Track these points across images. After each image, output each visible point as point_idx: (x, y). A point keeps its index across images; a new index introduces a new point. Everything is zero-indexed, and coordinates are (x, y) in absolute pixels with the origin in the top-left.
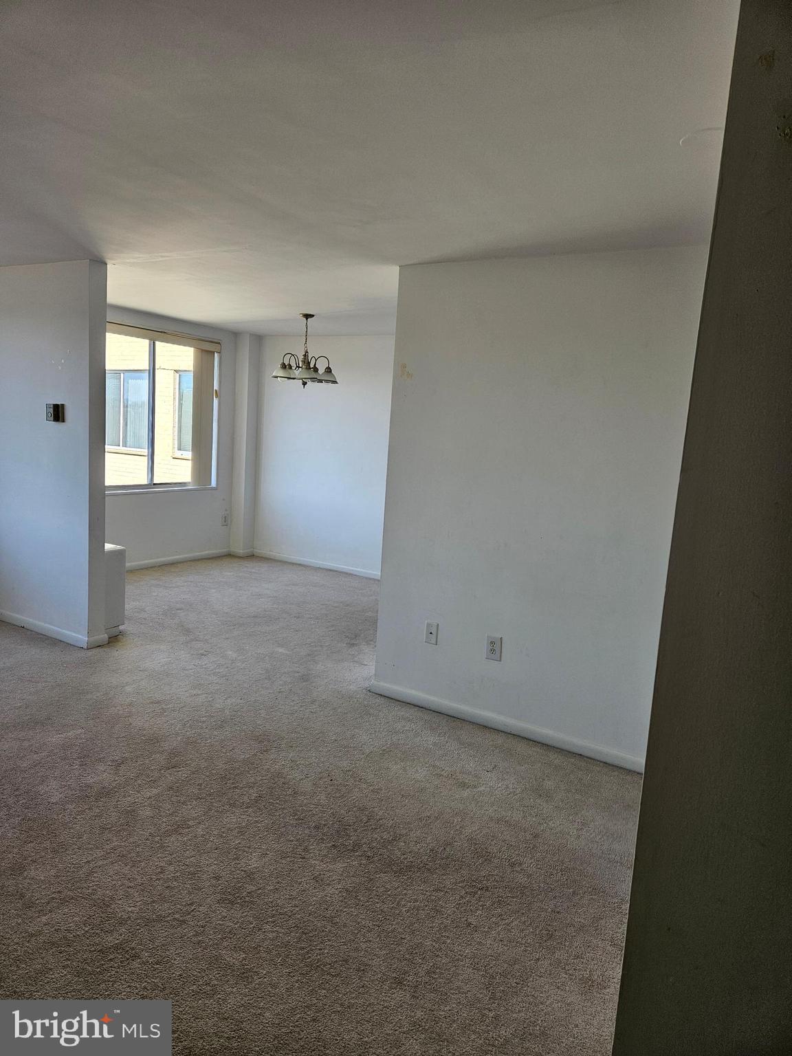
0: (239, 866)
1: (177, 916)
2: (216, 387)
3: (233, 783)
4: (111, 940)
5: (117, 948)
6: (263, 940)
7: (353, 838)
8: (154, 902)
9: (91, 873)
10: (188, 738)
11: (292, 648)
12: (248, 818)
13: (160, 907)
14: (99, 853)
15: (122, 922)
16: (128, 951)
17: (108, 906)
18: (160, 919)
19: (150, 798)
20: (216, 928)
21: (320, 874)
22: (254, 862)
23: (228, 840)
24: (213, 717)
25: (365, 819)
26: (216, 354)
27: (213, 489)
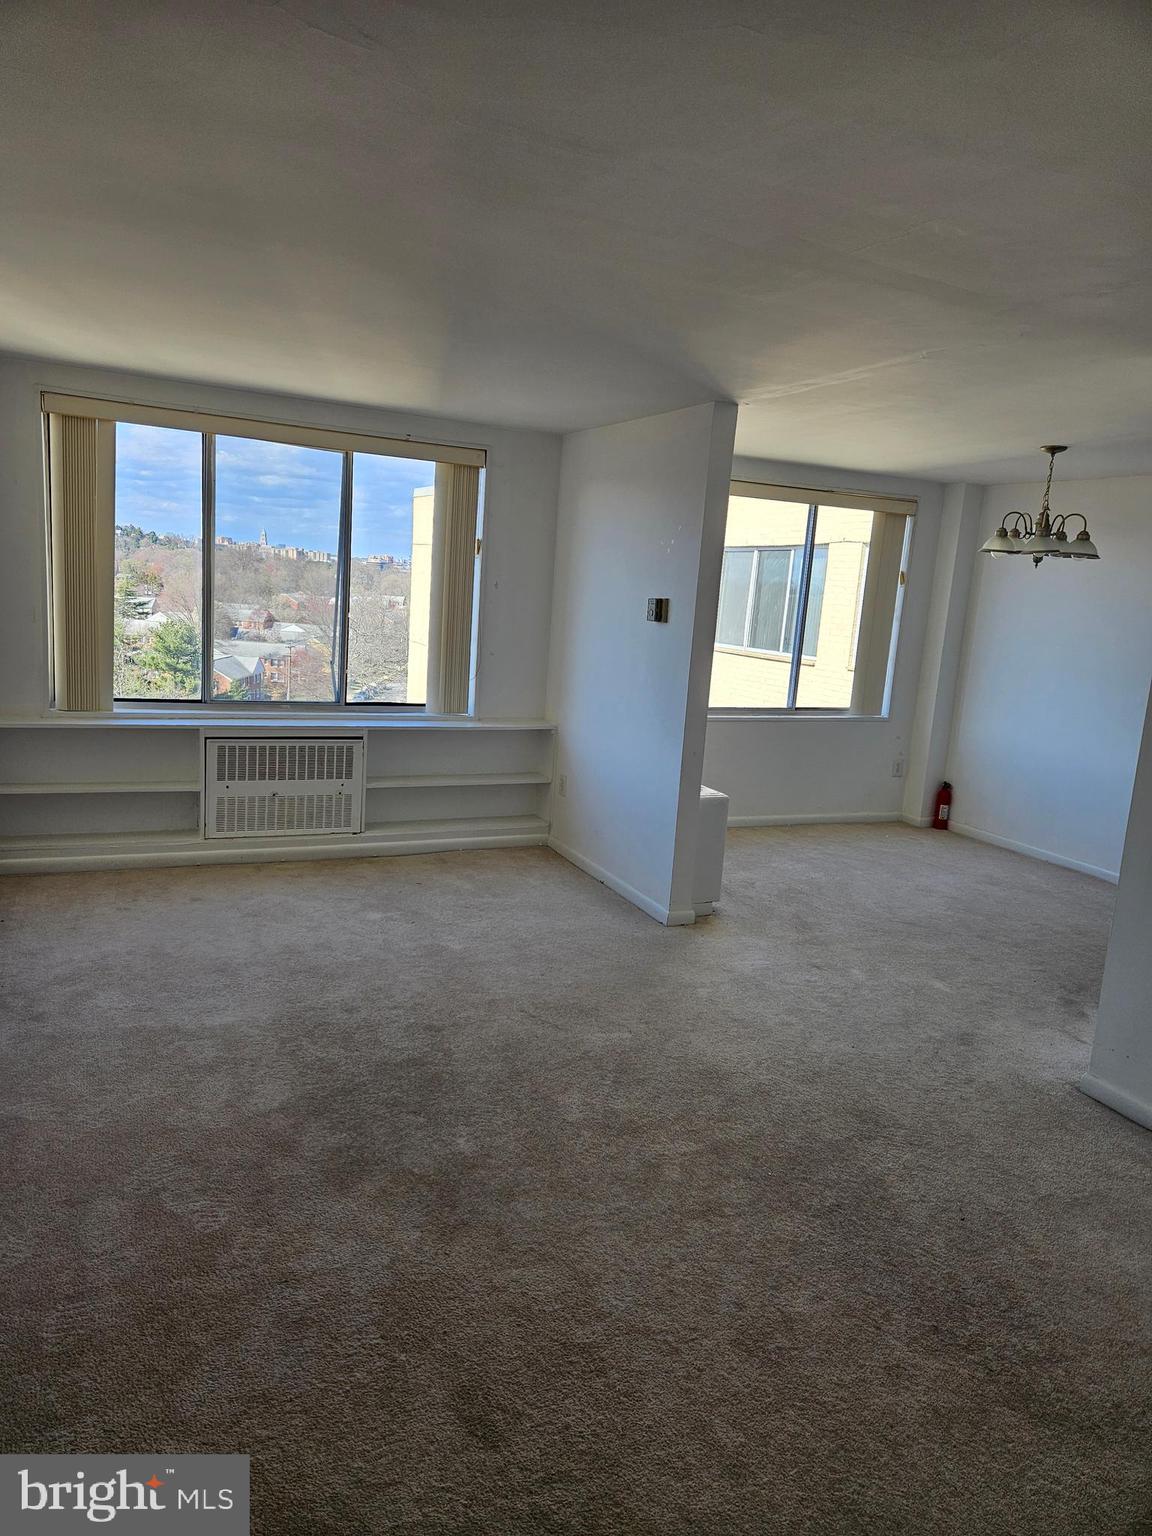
0: (776, 1300)
1: (670, 1338)
2: (903, 567)
3: (804, 1172)
4: (581, 1335)
5: (584, 1349)
6: (780, 1430)
7: (974, 1329)
8: (647, 1305)
9: (584, 1232)
10: (759, 1085)
11: (960, 985)
12: (810, 1232)
13: (652, 1316)
14: (601, 1209)
15: (601, 1316)
16: (595, 1360)
17: (590, 1287)
18: (647, 1332)
19: (685, 1154)
20: (716, 1380)
21: (898, 1366)
22: (800, 1305)
23: (771, 1255)
24: (803, 1062)
25: (1004, 1305)
26: (908, 519)
27: (884, 720)
